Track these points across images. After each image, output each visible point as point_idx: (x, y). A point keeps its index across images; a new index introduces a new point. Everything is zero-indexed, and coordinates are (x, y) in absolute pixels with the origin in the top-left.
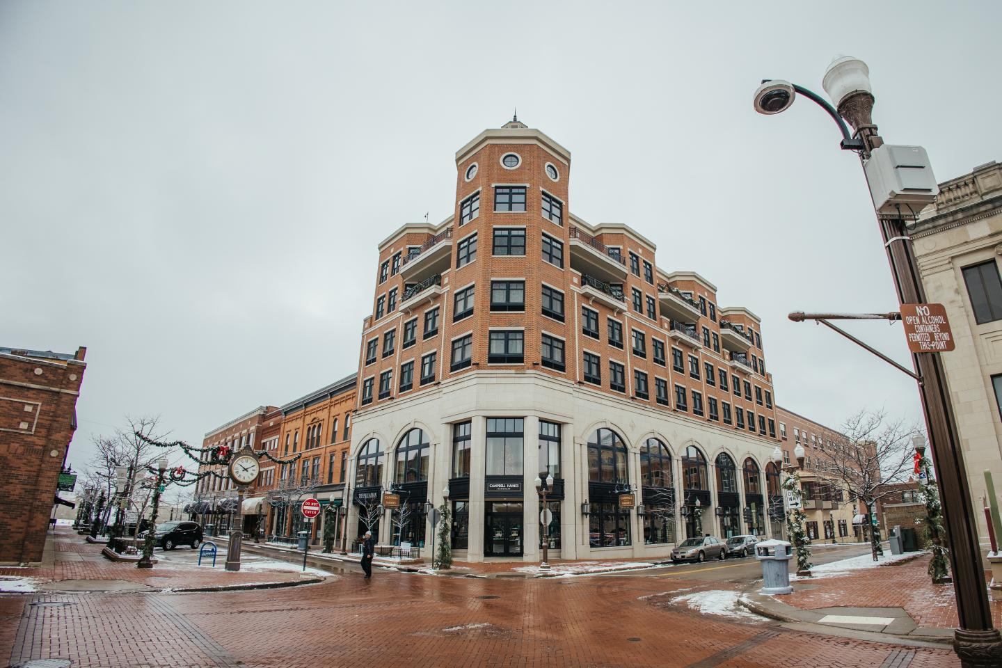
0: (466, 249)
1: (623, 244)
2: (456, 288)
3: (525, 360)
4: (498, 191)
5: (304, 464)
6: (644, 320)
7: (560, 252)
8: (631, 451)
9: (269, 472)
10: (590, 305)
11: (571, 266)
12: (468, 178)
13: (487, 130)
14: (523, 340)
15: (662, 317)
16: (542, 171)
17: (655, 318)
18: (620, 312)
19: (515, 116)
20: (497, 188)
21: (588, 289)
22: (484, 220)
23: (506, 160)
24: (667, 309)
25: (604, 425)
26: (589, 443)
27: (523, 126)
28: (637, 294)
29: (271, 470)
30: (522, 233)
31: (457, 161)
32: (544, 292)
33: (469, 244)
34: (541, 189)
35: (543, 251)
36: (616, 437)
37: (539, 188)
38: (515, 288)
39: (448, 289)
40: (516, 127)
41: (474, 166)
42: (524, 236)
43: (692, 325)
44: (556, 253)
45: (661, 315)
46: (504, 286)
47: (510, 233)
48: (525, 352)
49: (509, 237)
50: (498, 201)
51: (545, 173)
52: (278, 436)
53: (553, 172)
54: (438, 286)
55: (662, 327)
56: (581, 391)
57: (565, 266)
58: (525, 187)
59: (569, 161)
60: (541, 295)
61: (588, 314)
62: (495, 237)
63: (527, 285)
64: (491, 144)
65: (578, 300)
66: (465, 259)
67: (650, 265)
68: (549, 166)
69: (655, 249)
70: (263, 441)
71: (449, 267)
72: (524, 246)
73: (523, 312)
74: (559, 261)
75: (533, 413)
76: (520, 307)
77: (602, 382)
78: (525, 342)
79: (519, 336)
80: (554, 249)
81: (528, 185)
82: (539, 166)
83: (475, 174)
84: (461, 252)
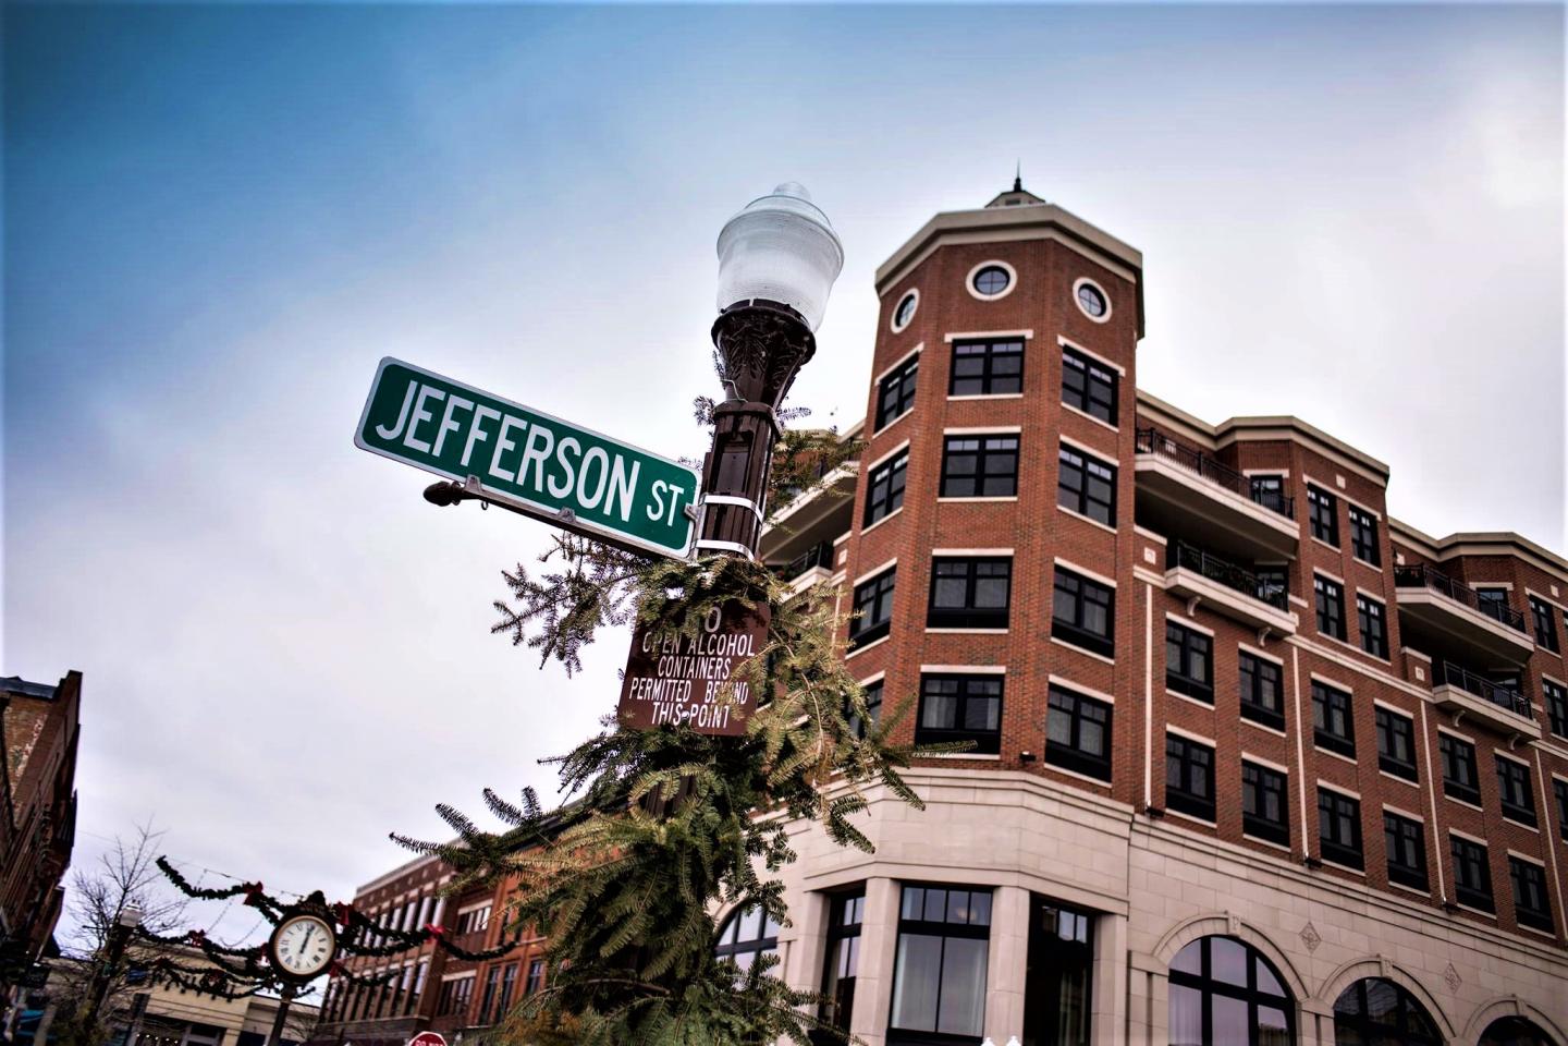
0: (885, 484)
1: (1290, 465)
2: (858, 574)
3: (1003, 748)
4: (961, 350)
5: (531, 971)
6: (1351, 659)
7: (1108, 488)
8: (1307, 1005)
9: (464, 982)
10: (1189, 618)
11: (1139, 522)
12: (898, 324)
13: (940, 216)
14: (1001, 697)
15: (1408, 650)
16: (1065, 299)
17: (1385, 654)
18: (1276, 637)
19: (1018, 180)
20: (956, 343)
21: (1185, 578)
22: (924, 417)
23: (981, 279)
24: (1421, 629)
25: (1220, 928)
26: (1172, 972)
27: (1033, 199)
28: (1331, 591)
29: (468, 979)
30: (1011, 444)
31: (879, 287)
32: (1062, 584)
33: (893, 472)
34: (1062, 341)
35: (1061, 485)
36: (1258, 961)
37: (1056, 339)
38: (948, 572)
39: (843, 578)
40: (1018, 202)
41: (911, 297)
42: (1016, 452)
43: (1510, 675)
44: (1099, 491)
45: (1403, 644)
46: (962, 569)
47: (982, 445)
48: (1004, 727)
49: (982, 453)
50: (958, 372)
51: (1073, 303)
52: (490, 902)
53: (1095, 299)
54: (825, 571)
55: (1406, 675)
56: (1153, 832)
57: (1120, 520)
58: (1021, 339)
59: (1138, 272)
60: (1052, 591)
61: (1181, 639)
62: (947, 454)
63: (1016, 566)
64: (946, 246)
65: (1155, 604)
66: (882, 508)
67: (1372, 518)
68: (1085, 286)
69: (1386, 477)
70: (462, 911)
71: (848, 528)
72: (1015, 476)
73: (1005, 631)
74: (1106, 510)
75: (1013, 879)
76: (999, 618)
77: (1219, 813)
78: (1006, 705)
79: (993, 689)
80: (1091, 480)
81: (1029, 334)
82: (1057, 288)
83: (912, 314)
84: (877, 490)
